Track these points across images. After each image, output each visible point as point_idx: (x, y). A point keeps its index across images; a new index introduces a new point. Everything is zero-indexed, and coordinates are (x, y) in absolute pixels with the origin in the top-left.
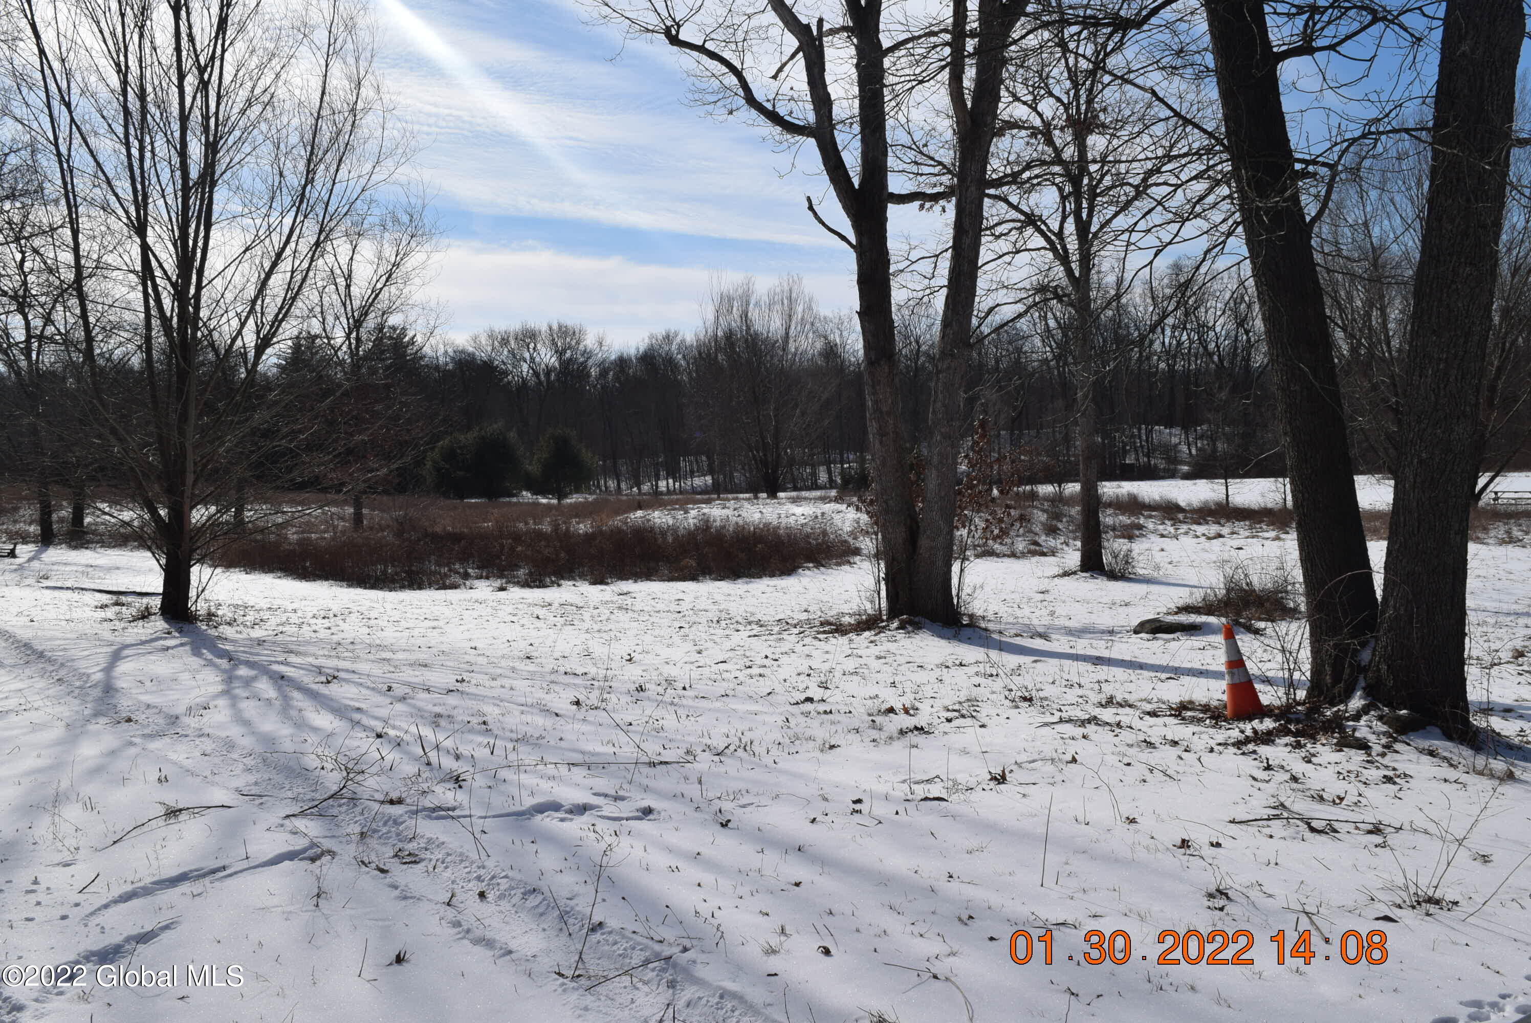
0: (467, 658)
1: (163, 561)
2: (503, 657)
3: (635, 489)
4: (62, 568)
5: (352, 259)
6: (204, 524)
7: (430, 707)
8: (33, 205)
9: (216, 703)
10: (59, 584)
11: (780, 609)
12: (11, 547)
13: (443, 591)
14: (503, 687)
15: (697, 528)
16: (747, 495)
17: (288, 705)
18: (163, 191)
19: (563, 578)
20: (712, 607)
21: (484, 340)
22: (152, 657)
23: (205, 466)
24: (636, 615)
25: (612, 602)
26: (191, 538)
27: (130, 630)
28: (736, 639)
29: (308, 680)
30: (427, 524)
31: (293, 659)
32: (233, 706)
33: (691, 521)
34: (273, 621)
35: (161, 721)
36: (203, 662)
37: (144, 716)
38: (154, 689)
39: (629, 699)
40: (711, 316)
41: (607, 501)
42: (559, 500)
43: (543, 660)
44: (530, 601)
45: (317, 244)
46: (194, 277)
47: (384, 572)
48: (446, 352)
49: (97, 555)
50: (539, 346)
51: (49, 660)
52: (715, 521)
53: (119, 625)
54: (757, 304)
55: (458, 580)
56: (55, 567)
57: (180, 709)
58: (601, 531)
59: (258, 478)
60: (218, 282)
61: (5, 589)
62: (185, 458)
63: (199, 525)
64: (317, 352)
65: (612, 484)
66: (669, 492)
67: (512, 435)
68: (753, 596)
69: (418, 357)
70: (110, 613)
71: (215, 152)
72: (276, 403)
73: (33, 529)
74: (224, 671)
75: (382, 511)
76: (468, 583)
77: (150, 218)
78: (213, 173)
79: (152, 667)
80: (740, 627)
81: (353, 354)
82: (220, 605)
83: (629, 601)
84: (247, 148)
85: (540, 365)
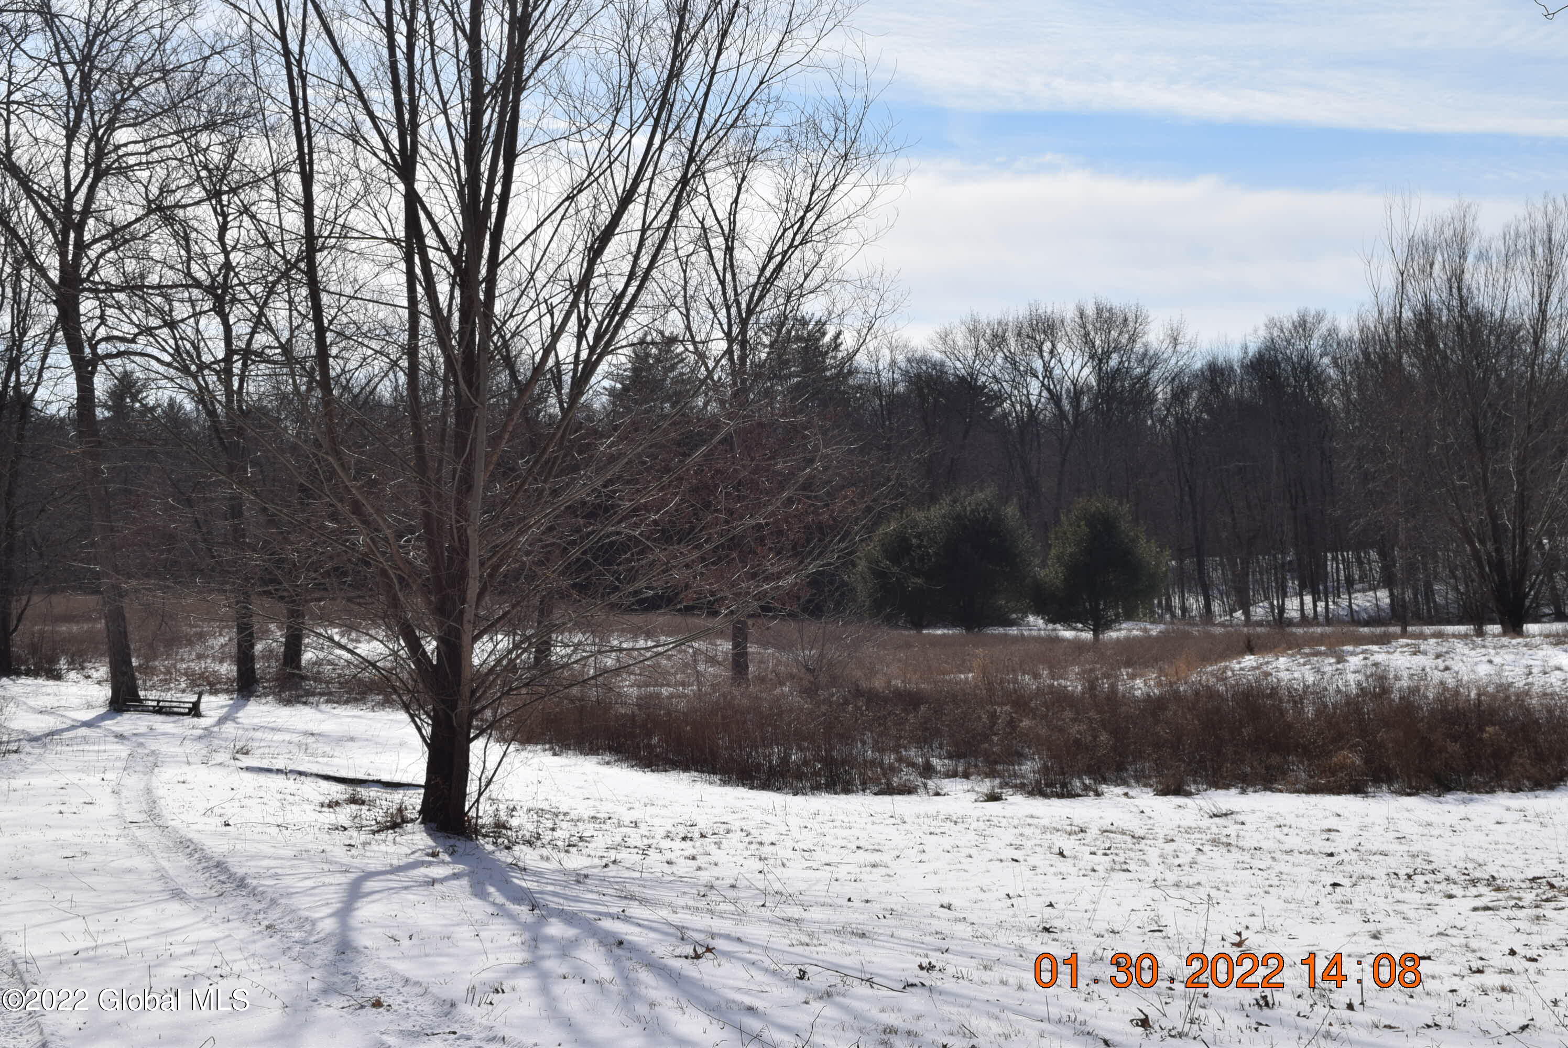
0: (936, 925)
1: (428, 731)
2: (1000, 925)
3: (1239, 614)
4: (268, 736)
5: (736, 201)
6: (492, 670)
7: (875, 1013)
8: (241, 137)
9: (512, 983)
10: (265, 764)
11: (1536, 857)
12: (194, 698)
13: (887, 799)
14: (1003, 983)
15: (1362, 690)
16: (1462, 629)
17: (632, 993)
18: (445, 104)
19: (1105, 781)
20: (1395, 847)
21: (961, 338)
22: (410, 897)
23: (496, 568)
24: (1246, 857)
25: (1200, 830)
26: (473, 692)
27: (375, 847)
28: (1448, 913)
29: (663, 949)
30: (859, 673)
31: (635, 910)
32: (544, 991)
33: (1351, 678)
34: (600, 842)
35: (426, 1007)
36: (490, 909)
37: (400, 999)
38: (415, 952)
39: (1243, 1022)
40: (1388, 282)
41: (1187, 635)
42: (1096, 632)
43: (1075, 937)
44: (1045, 822)
45: (684, 181)
46: (487, 243)
47: (785, 760)
48: (893, 363)
49: (319, 716)
50: (1060, 347)
51: (254, 893)
52: (1397, 678)
53: (358, 838)
54: (1483, 256)
55: (913, 777)
56: (259, 734)
57: (458, 991)
58: (1177, 692)
59: (581, 588)
60: (525, 253)
61: (186, 768)
62: (467, 554)
63: (484, 670)
64: (673, 367)
65: (1195, 604)
66: (1304, 620)
67: (1011, 511)
68: (1479, 828)
69: (846, 369)
70: (344, 815)
71: (525, 33)
72: (612, 459)
73: (227, 669)
74: (525, 926)
75: (780, 647)
76: (930, 783)
77: (422, 150)
78: (520, 70)
79: (411, 912)
80: (1456, 890)
81: (736, 371)
82: (514, 809)
83: (1233, 829)
84: (576, 22)
85: (1061, 381)
